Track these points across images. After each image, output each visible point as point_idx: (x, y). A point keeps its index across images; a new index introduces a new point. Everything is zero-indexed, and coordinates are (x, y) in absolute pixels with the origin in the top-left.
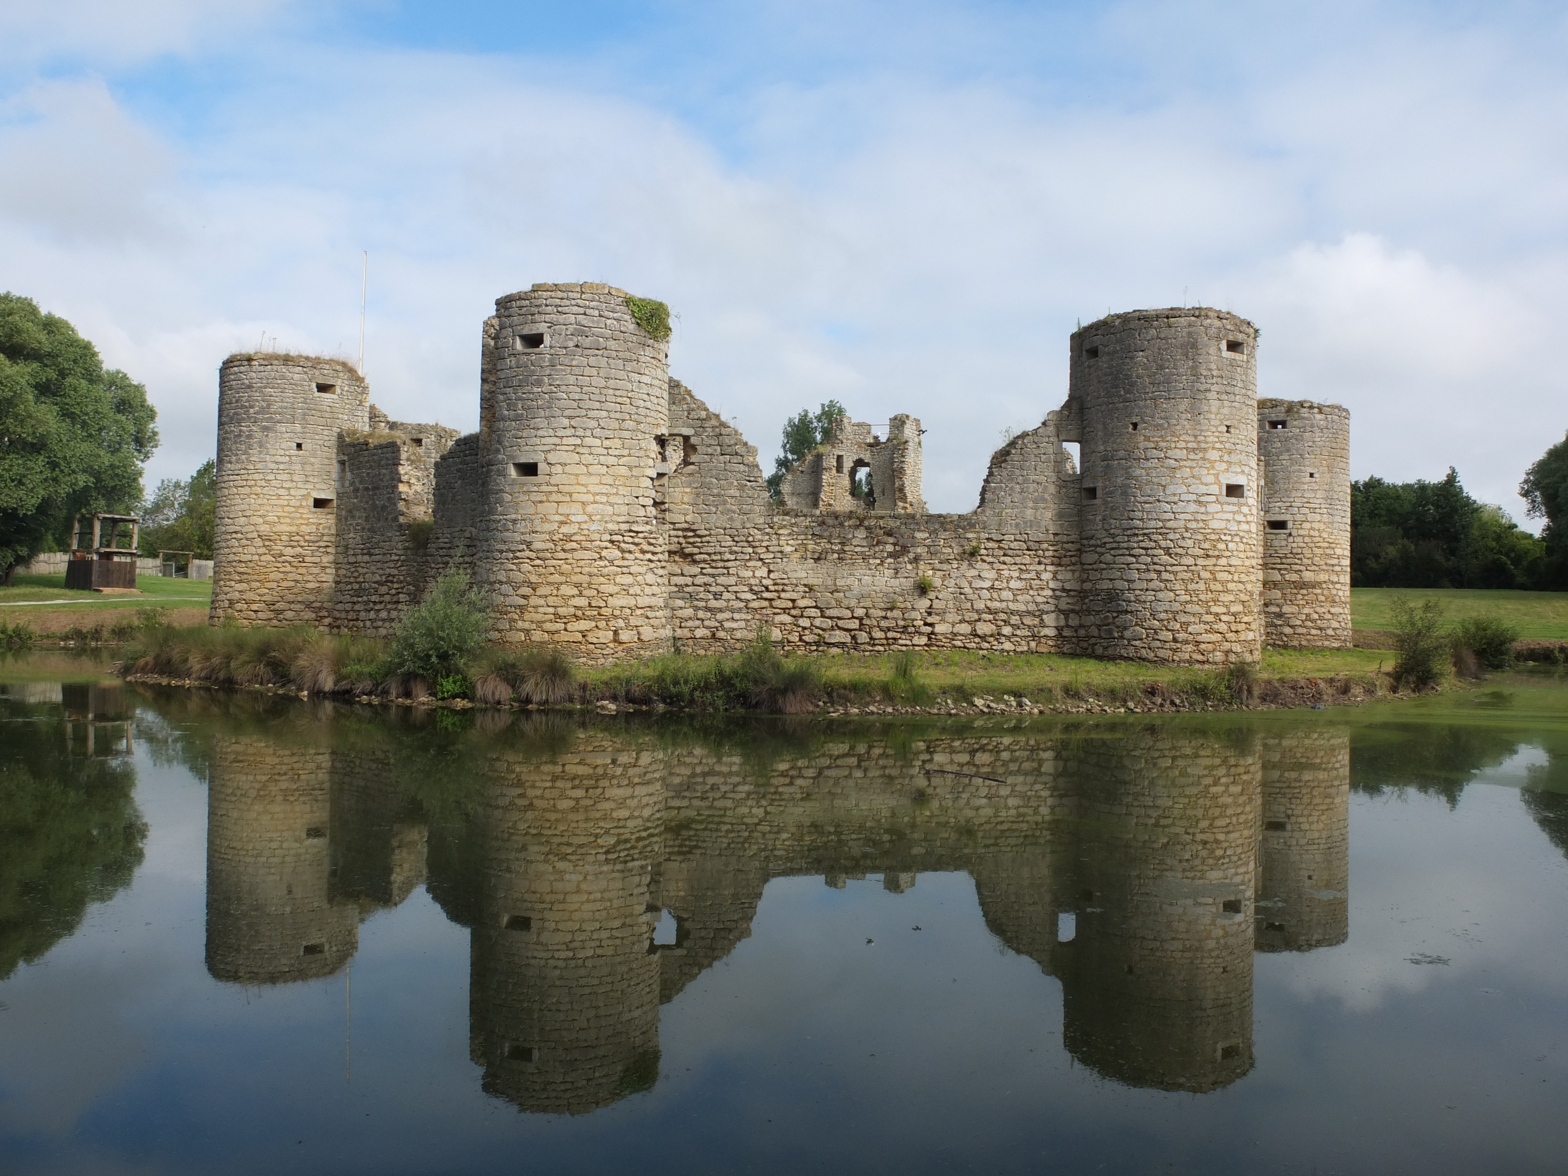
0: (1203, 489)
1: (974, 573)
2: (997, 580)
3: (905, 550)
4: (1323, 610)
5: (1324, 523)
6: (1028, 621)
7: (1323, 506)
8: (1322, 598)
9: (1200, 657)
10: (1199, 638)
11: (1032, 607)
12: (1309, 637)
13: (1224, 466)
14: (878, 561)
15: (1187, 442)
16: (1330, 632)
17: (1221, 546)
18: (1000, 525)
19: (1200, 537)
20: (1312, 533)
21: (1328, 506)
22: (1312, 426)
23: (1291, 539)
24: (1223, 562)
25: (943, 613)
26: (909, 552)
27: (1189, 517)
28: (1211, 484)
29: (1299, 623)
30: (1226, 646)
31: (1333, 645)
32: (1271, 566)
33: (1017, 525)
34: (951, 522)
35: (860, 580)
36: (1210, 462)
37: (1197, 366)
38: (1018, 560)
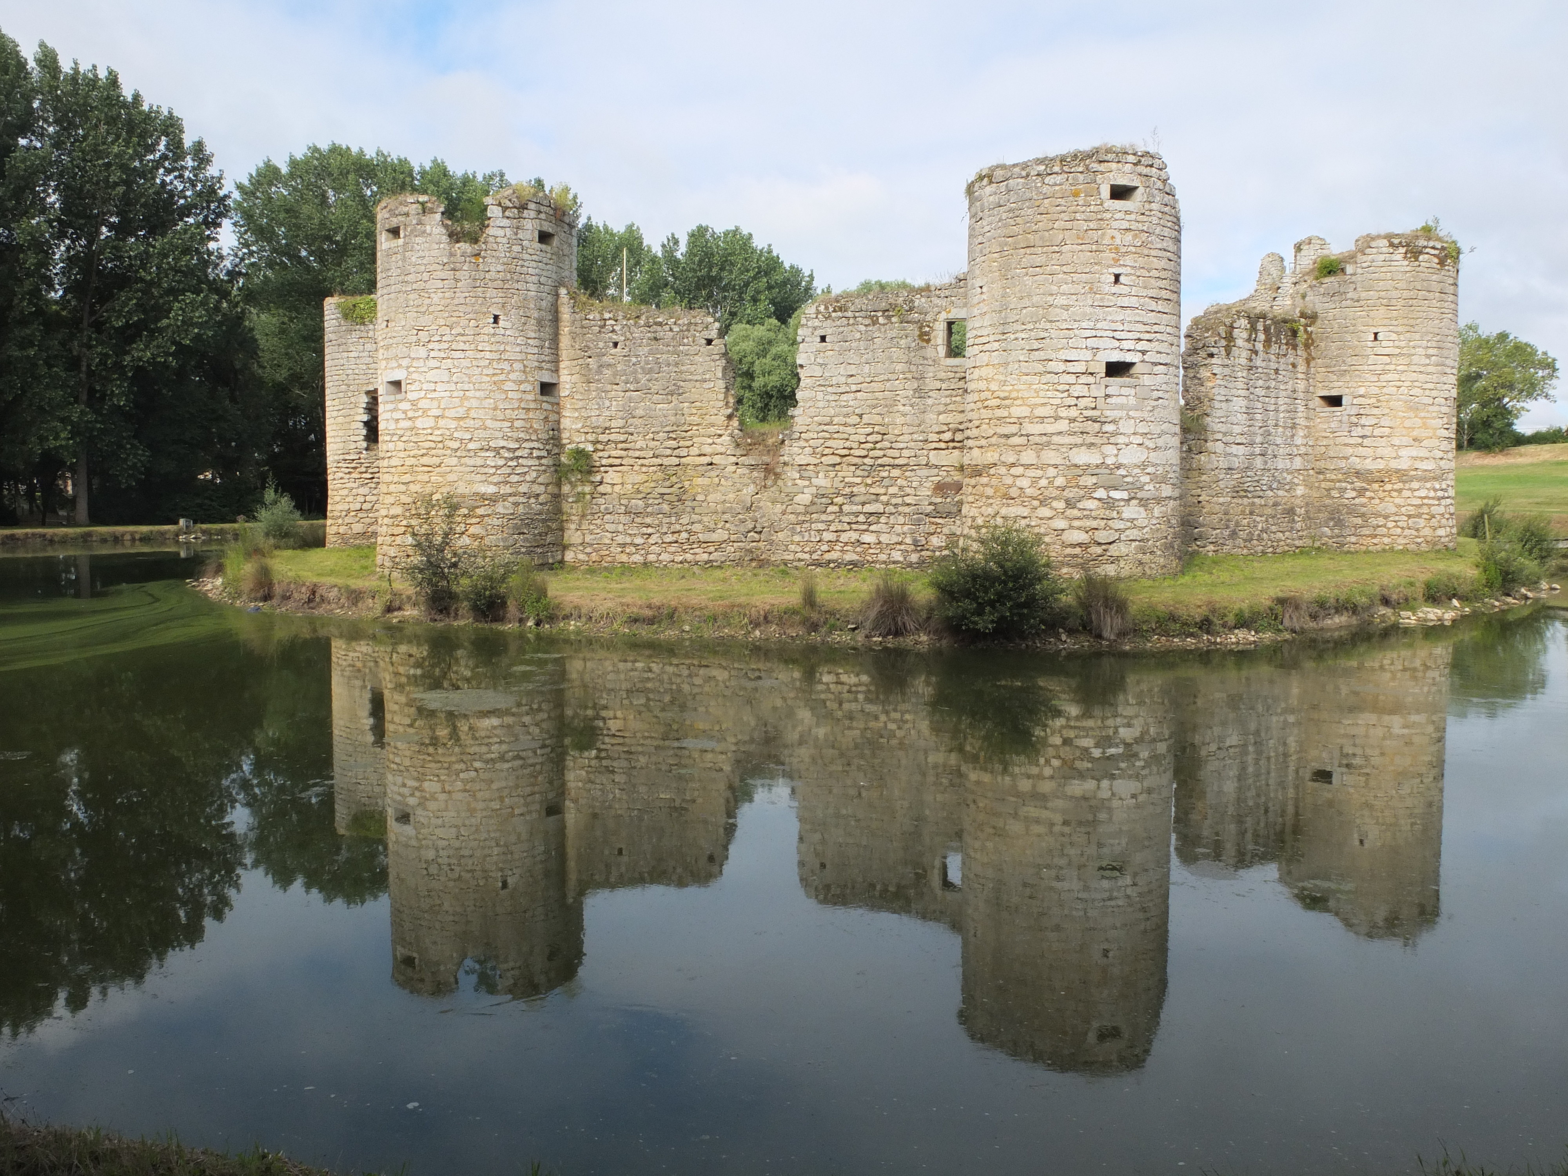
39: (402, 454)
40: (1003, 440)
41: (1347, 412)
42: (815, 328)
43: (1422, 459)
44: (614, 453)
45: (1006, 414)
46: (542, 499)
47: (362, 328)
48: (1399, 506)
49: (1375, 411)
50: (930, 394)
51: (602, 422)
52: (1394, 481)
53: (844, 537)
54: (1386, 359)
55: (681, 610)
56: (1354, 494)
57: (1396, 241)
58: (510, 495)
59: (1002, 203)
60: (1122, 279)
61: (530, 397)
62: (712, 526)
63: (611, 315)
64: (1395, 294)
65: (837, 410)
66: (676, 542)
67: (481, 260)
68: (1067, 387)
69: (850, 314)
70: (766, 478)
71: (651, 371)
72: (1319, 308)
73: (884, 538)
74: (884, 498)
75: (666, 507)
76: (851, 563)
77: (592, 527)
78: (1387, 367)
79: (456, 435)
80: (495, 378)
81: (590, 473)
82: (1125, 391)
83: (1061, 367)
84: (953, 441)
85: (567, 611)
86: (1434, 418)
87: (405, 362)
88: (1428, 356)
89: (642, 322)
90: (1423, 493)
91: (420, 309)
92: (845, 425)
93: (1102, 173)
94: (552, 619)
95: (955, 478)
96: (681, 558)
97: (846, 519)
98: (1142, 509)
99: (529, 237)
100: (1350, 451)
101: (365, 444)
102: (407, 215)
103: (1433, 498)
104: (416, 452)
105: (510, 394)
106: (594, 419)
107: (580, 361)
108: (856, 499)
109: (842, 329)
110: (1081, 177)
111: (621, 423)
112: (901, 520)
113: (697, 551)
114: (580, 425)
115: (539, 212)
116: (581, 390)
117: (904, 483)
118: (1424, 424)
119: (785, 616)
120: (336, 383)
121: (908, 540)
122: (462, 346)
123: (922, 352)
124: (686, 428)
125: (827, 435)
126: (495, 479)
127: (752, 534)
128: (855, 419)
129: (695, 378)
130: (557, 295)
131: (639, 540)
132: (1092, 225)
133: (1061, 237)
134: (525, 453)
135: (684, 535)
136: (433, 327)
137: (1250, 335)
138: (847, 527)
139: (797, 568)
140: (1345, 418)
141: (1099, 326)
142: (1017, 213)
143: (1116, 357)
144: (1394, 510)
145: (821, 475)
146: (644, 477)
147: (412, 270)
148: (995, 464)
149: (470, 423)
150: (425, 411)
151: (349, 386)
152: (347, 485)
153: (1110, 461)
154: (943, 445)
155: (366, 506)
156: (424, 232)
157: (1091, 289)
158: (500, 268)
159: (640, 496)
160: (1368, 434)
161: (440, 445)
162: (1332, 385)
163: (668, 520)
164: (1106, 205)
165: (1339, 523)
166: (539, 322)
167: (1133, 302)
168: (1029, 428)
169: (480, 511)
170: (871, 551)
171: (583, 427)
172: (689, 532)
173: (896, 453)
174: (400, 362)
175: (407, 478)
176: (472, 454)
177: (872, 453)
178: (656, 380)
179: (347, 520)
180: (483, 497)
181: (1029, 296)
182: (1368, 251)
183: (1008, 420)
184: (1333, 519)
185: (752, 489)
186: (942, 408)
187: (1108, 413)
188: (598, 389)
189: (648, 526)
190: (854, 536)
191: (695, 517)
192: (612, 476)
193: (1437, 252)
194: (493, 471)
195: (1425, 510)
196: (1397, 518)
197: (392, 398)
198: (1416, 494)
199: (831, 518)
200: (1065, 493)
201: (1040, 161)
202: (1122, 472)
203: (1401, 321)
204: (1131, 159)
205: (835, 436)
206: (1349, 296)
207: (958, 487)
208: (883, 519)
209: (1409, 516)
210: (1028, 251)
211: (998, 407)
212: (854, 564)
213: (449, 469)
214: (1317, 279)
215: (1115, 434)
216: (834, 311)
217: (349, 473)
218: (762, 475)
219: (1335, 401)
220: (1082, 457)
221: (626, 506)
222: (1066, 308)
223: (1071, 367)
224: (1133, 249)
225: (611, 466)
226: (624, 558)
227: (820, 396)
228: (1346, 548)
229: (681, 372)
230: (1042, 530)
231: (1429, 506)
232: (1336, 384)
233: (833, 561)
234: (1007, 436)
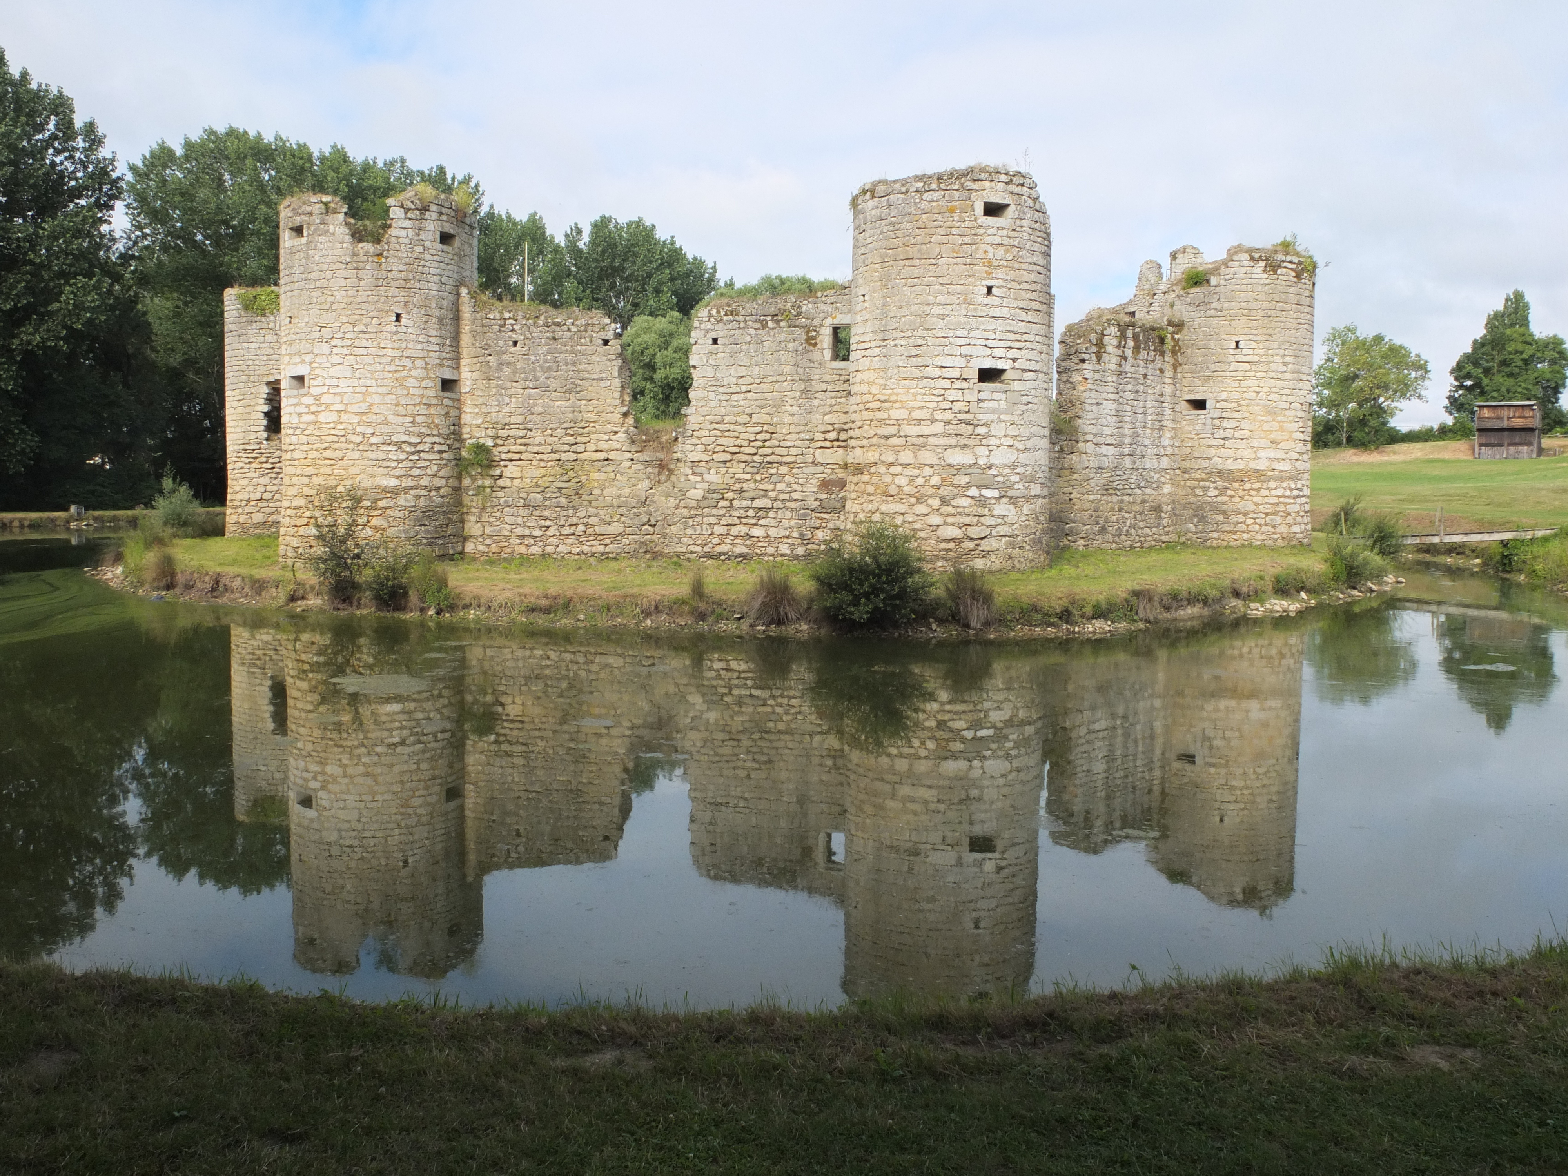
39: (305, 448)
40: (883, 441)
41: (1211, 415)
42: (707, 331)
43: (1279, 460)
44: (513, 448)
45: (886, 416)
46: (443, 492)
47: (263, 319)
48: (1257, 504)
49: (1236, 415)
50: (817, 395)
51: (501, 418)
52: (1253, 479)
53: (734, 531)
54: (1247, 365)
55: (576, 599)
56: (1216, 492)
57: (1256, 255)
58: (412, 488)
59: (883, 216)
60: (994, 290)
61: (432, 393)
62: (608, 519)
63: (511, 315)
64: (1255, 305)
65: (729, 409)
66: (573, 534)
67: (383, 260)
68: (943, 392)
69: (740, 318)
70: (659, 474)
71: (549, 369)
72: (1186, 317)
73: (772, 532)
74: (772, 494)
75: (563, 501)
76: (740, 555)
77: (491, 519)
78: (1247, 374)
79: (358, 429)
80: (397, 375)
81: (490, 467)
82: (996, 396)
83: (937, 373)
84: (838, 440)
85: (467, 601)
86: (1290, 422)
87: (308, 358)
88: (1285, 364)
89: (541, 322)
90: (1279, 492)
91: (323, 307)
92: (736, 423)
93: (976, 191)
94: (452, 608)
95: (840, 476)
96: (578, 550)
97: (736, 513)
98: (1012, 507)
99: (431, 238)
100: (1213, 452)
101: (265, 435)
102: (310, 214)
103: (1289, 497)
104: (319, 445)
105: (412, 391)
106: (494, 415)
107: (481, 359)
108: (746, 495)
109: (733, 332)
110: (956, 194)
111: (520, 419)
112: (788, 514)
113: (594, 543)
114: (480, 421)
115: (441, 214)
116: (482, 387)
117: (792, 480)
118: (1281, 427)
119: (674, 606)
120: (237, 374)
121: (795, 534)
122: (364, 343)
123: (809, 356)
124: (583, 424)
125: (718, 433)
126: (397, 472)
127: (646, 527)
128: (744, 418)
129: (592, 377)
130: (458, 294)
131: (537, 533)
132: (967, 240)
133: (938, 250)
134: (426, 447)
135: (581, 528)
136: (336, 324)
137: (1120, 342)
138: (737, 521)
139: (689, 560)
140: (1209, 421)
141: (972, 334)
142: (897, 227)
143: (988, 364)
144: (1253, 508)
145: (712, 471)
146: (542, 472)
147: (316, 268)
148: (876, 464)
149: (373, 418)
150: (328, 406)
151: (249, 376)
152: (247, 475)
153: (981, 461)
154: (828, 444)
155: (266, 496)
156: (328, 231)
157: (965, 299)
158: (402, 268)
159: (539, 490)
160: (1230, 436)
161: (343, 439)
162: (1196, 390)
163: (565, 513)
164: (979, 221)
165: (1203, 520)
166: (441, 320)
167: (1005, 312)
168: (907, 430)
169: (381, 504)
170: (760, 544)
171: (483, 423)
172: (586, 525)
173: (784, 451)
174: (303, 357)
175: (310, 471)
176: (374, 448)
177: (761, 451)
178: (554, 378)
179: (247, 510)
180: (385, 490)
181: (908, 305)
182: (1231, 264)
183: (888, 422)
184: (1196, 516)
185: (646, 484)
186: (827, 409)
187: (980, 416)
188: (498, 385)
189: (547, 519)
190: (744, 530)
191: (592, 511)
192: (511, 470)
193: (1294, 266)
194: (394, 464)
195: (1281, 508)
196: (1255, 516)
197: (295, 392)
198: (1273, 493)
199: (722, 512)
200: (940, 491)
201: (918, 178)
202: (993, 472)
203: (1260, 331)
204: (1003, 178)
205: (727, 434)
206: (1213, 305)
207: (842, 484)
208: (771, 514)
209: (1267, 514)
210: (907, 262)
211: (879, 409)
212: (744, 556)
213: (351, 462)
214: (1184, 289)
215: (987, 436)
216: (726, 315)
217: (250, 463)
218: (656, 471)
219: (1200, 405)
220: (957, 457)
221: (525, 500)
222: (942, 317)
223: (947, 373)
224: (1005, 263)
225: (511, 460)
226: (523, 549)
227: (712, 395)
228: (1208, 543)
229: (579, 371)
230: (917, 526)
231: (1286, 504)
232: (1201, 389)
233: (724, 554)
234: (887, 437)
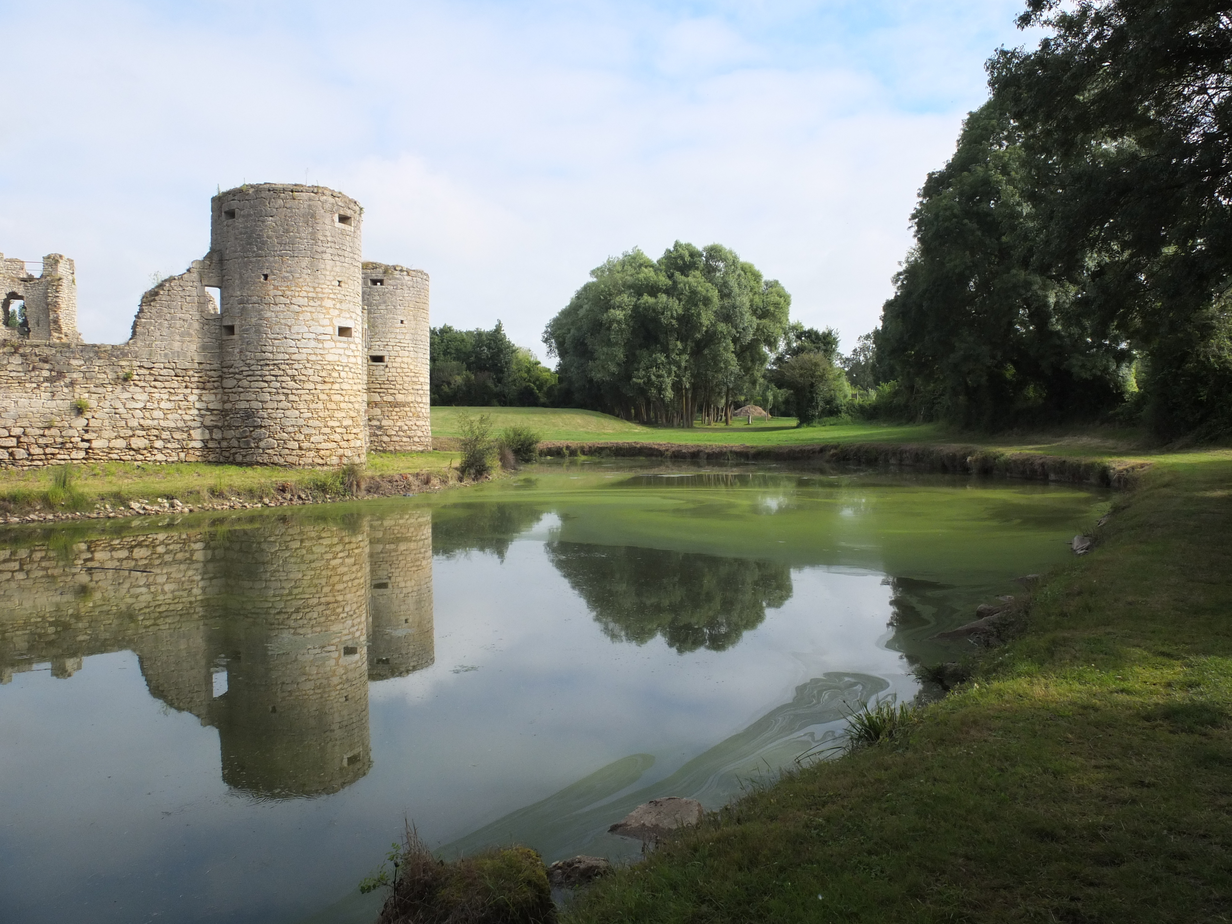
0: (321, 330)
1: (127, 395)
2: (148, 401)
3: (61, 375)
4: (411, 423)
5: (411, 358)
6: (177, 435)
7: (410, 345)
8: (410, 414)
9: (320, 461)
10: (319, 446)
11: (180, 424)
12: (401, 443)
13: (337, 312)
14: (35, 385)
15: (308, 292)
16: (416, 439)
17: (335, 374)
18: (150, 355)
19: (319, 367)
20: (403, 365)
21: (413, 345)
22: (402, 285)
23: (387, 370)
24: (336, 386)
25: (99, 431)
26: (65, 377)
27: (310, 351)
28: (327, 326)
29: (394, 433)
30: (340, 452)
31: (419, 449)
32: (373, 390)
33: (166, 355)
34: (105, 351)
35: (16, 402)
36: (326, 308)
37: (315, 232)
38: (167, 384)
